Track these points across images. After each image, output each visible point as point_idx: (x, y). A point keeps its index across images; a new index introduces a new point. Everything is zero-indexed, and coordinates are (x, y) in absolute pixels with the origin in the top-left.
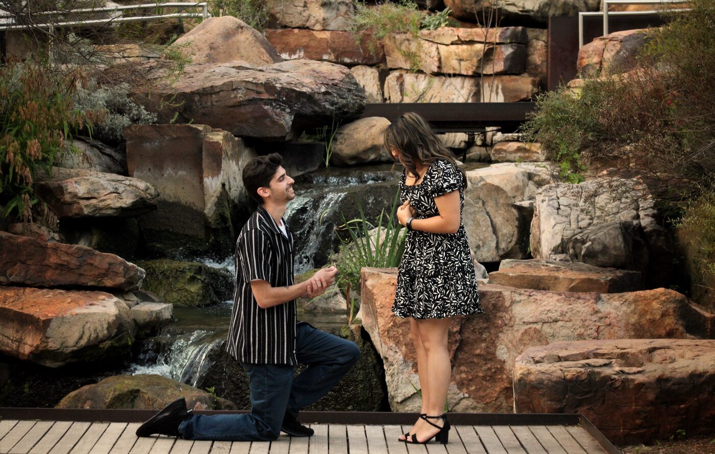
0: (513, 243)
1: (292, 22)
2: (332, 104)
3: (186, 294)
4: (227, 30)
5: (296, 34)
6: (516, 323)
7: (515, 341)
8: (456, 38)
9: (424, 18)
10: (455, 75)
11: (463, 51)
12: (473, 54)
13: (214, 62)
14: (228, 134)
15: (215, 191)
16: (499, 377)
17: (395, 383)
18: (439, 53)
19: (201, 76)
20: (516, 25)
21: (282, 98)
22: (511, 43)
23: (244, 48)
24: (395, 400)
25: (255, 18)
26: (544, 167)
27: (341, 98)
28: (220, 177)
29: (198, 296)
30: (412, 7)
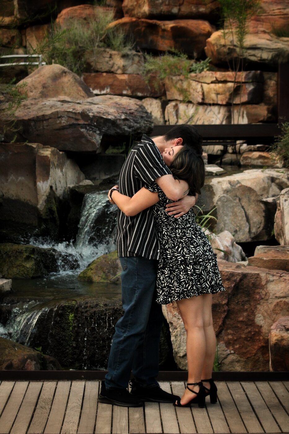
0: (261, 228)
1: (101, 68)
2: (130, 127)
3: (23, 269)
4: (55, 74)
5: (105, 77)
6: (270, 297)
7: (269, 311)
8: (214, 79)
9: (192, 65)
10: (214, 105)
11: (219, 88)
12: (226, 89)
13: (45, 97)
14: (54, 150)
15: (45, 192)
16: (257, 338)
17: (178, 342)
18: (203, 89)
19: (36, 108)
20: (256, 70)
21: (94, 123)
22: (252, 82)
23: (67, 87)
24: (179, 355)
25: (77, 66)
26: (282, 172)
27: (136, 123)
28: (49, 181)
29: (32, 270)
30: (184, 57)
